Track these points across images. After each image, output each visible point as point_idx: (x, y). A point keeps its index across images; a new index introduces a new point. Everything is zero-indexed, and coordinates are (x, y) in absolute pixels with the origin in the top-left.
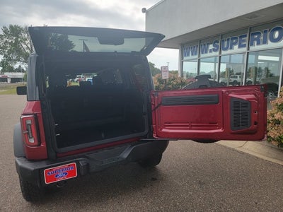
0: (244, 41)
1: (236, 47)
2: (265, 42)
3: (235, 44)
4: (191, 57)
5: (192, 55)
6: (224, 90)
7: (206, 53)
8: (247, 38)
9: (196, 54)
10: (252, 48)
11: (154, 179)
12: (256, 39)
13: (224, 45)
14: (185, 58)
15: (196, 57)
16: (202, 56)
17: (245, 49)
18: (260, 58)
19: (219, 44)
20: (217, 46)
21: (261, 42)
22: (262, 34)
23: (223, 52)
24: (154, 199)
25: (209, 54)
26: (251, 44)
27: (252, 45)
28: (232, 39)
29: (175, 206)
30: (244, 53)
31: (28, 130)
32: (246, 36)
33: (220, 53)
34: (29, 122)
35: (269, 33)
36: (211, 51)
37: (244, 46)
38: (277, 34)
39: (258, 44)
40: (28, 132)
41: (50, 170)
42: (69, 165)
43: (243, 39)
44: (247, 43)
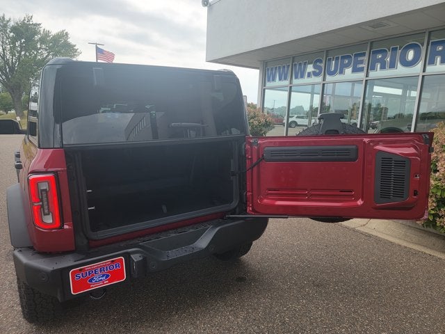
0: (362, 62)
1: (348, 71)
2: (392, 66)
3: (347, 66)
4: (277, 83)
5: (280, 79)
6: (366, 140)
7: (302, 77)
8: (366, 58)
9: (285, 79)
10: (373, 74)
11: (241, 279)
12: (379, 61)
13: (330, 65)
14: (268, 84)
15: (286, 83)
16: (295, 81)
17: (362, 75)
18: (377, 89)
19: (323, 65)
20: (319, 68)
21: (387, 65)
22: (389, 53)
23: (329, 78)
24: (248, 313)
25: (306, 80)
26: (371, 67)
27: (373, 68)
28: (343, 58)
29: (284, 323)
30: (360, 81)
31: (42, 200)
32: (364, 54)
33: (324, 80)
34: (44, 186)
35: (399, 52)
36: (309, 75)
37: (361, 70)
38: (411, 55)
39: (383, 67)
40: (41, 203)
41: (80, 270)
42: (113, 261)
43: (360, 59)
44: (365, 66)
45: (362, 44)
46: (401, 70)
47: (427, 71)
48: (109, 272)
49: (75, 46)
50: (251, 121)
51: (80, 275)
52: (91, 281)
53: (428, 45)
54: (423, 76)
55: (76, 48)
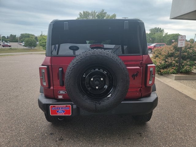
40: (42, 77)
41: (54, 106)
42: (66, 106)
48: (65, 110)
50: (188, 50)
51: (54, 108)
52: (58, 112)
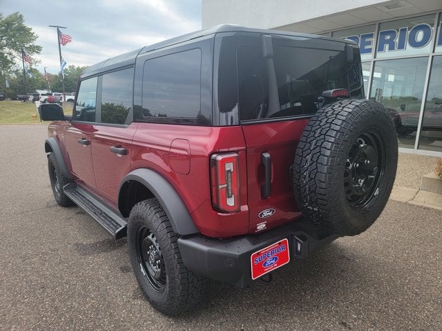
0: (369, 43)
2: (401, 46)
8: (374, 40)
12: (387, 42)
17: (370, 56)
21: (396, 46)
31: (226, 182)
32: (371, 36)
35: (408, 32)
37: (369, 51)
38: (420, 36)
40: (226, 185)
41: (258, 254)
42: (280, 243)
43: (367, 40)
44: (373, 46)
45: (371, 25)
46: (410, 51)
47: (436, 51)
48: (277, 255)
49: (31, 29)
51: (258, 259)
52: (265, 265)
53: (438, 26)
54: (433, 56)
55: (32, 31)
